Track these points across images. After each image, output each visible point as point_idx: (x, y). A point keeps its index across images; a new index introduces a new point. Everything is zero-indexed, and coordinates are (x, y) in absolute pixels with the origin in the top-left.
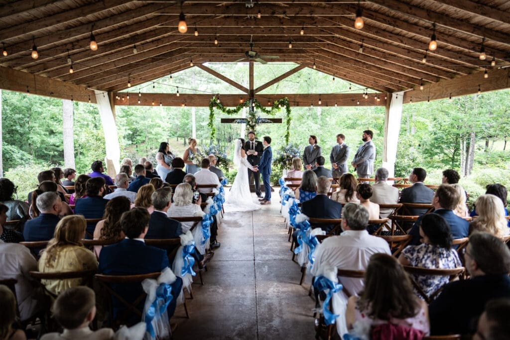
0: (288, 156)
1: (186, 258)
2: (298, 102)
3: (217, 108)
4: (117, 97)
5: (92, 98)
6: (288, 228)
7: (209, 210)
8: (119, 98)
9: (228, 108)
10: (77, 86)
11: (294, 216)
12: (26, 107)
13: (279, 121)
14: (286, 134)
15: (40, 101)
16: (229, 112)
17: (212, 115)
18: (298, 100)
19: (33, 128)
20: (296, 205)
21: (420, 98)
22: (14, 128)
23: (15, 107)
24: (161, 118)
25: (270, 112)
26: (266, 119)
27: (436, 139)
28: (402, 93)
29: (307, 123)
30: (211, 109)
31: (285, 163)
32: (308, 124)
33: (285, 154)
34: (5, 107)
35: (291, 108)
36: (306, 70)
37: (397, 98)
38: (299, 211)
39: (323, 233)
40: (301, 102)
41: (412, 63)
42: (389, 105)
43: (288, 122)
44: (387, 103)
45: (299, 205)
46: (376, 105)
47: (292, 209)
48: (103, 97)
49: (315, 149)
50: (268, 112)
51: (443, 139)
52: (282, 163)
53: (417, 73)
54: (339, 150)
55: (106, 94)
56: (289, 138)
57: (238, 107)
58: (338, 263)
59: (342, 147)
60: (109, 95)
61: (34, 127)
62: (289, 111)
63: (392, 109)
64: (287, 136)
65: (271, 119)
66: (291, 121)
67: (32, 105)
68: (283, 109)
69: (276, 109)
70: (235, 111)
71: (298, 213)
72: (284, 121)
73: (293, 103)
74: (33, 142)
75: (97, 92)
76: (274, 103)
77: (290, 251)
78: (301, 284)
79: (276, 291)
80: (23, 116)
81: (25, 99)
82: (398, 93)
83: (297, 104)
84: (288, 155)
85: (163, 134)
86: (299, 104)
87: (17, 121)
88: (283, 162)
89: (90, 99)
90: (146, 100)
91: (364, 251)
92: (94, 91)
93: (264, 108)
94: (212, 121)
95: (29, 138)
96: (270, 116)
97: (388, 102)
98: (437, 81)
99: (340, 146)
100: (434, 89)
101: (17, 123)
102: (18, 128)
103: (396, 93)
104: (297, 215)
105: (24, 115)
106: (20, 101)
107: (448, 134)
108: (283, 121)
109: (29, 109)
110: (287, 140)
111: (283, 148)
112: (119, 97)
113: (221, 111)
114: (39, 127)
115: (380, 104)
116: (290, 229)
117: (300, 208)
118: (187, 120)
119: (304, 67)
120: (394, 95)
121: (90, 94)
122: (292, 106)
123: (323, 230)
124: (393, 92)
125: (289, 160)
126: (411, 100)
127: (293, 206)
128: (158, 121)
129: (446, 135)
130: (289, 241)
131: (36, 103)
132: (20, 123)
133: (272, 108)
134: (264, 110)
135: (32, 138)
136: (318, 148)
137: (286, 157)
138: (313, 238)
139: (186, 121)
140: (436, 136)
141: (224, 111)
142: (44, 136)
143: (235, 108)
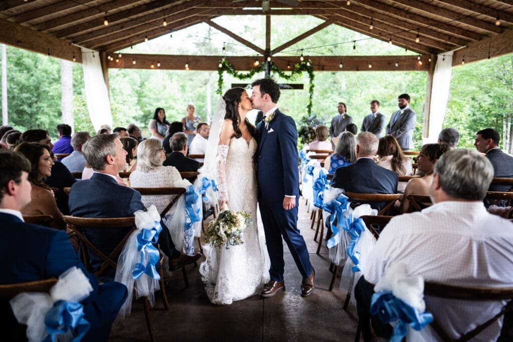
0: (310, 129)
1: (143, 250)
2: (323, 66)
3: (228, 72)
4: (109, 58)
5: (78, 57)
6: (311, 212)
7: (201, 182)
8: (112, 59)
9: (239, 73)
10: (57, 39)
11: (321, 193)
12: (34, 86)
13: (300, 87)
14: (309, 104)
15: (48, 80)
16: (241, 77)
17: (221, 81)
18: (323, 62)
19: (42, 109)
20: (324, 177)
21: (477, 57)
22: (21, 108)
23: (23, 86)
24: (175, 100)
25: (289, 77)
26: (285, 84)
27: (475, 121)
28: (451, 53)
29: (331, 97)
30: (220, 73)
31: (306, 137)
32: (332, 99)
33: (307, 126)
34: (12, 85)
35: (315, 73)
36: (333, 27)
37: (444, 59)
38: (328, 186)
39: (373, 213)
40: (327, 66)
41: (473, 4)
42: (433, 70)
43: (311, 90)
44: (430, 67)
45: (329, 177)
46: (417, 70)
47: (319, 182)
48: (92, 57)
49: (344, 119)
50: (287, 77)
51: (483, 120)
52: (303, 136)
53: (476, 22)
54: (372, 120)
55: (97, 54)
56: (312, 109)
57: (252, 71)
58: (421, 268)
59: (376, 116)
60: (101, 55)
61: (42, 107)
62: (312, 77)
63: (438, 74)
64: (310, 106)
65: (290, 85)
66: (314, 88)
67: (40, 84)
68: (305, 74)
69: (297, 74)
70: (248, 76)
71: (327, 188)
72: (307, 87)
73: (317, 67)
74: (41, 123)
75: (84, 49)
76: (294, 67)
77: (313, 242)
78: (330, 290)
79: (293, 300)
80: (31, 96)
81: (33, 78)
82: (446, 53)
83: (322, 68)
84: (310, 126)
85: (177, 117)
86: (325, 67)
87: (25, 100)
88: (305, 135)
89: (74, 57)
90: (144, 63)
91: (485, 245)
92: (80, 49)
93: (282, 72)
94: (220, 88)
95: (37, 119)
96: (290, 82)
97: (432, 65)
98: (501, 32)
99: (374, 115)
100: (496, 43)
101: (24, 103)
102: (26, 108)
103: (443, 54)
104: (325, 190)
105: (33, 95)
106: (28, 79)
107: (488, 116)
108: (304, 87)
109: (37, 88)
110: (309, 112)
111: (304, 118)
112: (111, 57)
113: (232, 76)
114: (48, 107)
115: (422, 68)
116: (313, 212)
117: (329, 181)
118: (203, 102)
119: (331, 24)
120: (440, 57)
121: (76, 51)
122: (316, 70)
123: (373, 207)
124: (438, 54)
125: (311, 133)
126: (463, 60)
127: (320, 178)
128: (171, 103)
129: (486, 117)
130: (312, 228)
131: (44, 81)
132: (27, 103)
133: (293, 73)
134: (282, 75)
135: (40, 119)
136: (348, 118)
137: (307, 129)
138: (356, 221)
139: (202, 104)
140: (475, 117)
141: (235, 75)
142: (53, 117)
143: (249, 72)
